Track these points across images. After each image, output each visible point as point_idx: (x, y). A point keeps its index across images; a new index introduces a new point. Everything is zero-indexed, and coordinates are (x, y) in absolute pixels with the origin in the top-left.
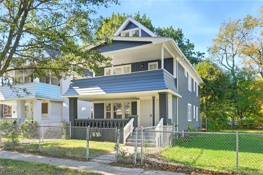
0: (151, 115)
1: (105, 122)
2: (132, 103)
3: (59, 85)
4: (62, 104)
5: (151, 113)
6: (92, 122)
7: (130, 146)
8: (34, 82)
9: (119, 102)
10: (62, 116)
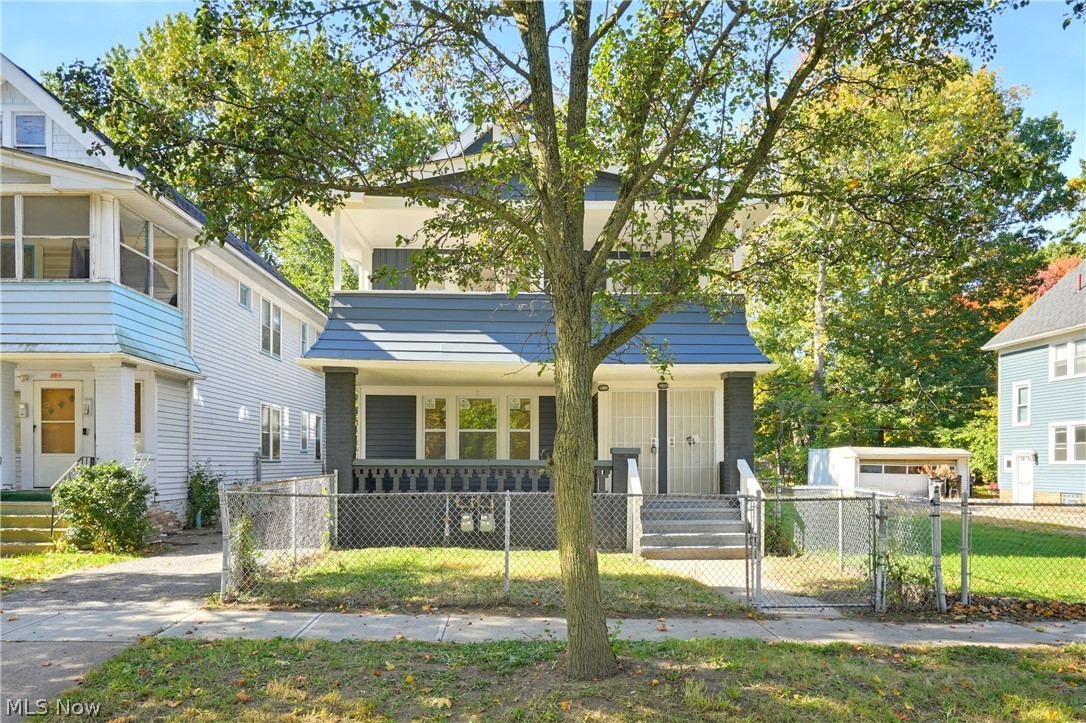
0: (654, 447)
1: (504, 472)
2: (542, 399)
3: (174, 302)
4: (190, 393)
5: (654, 441)
6: (444, 471)
7: (661, 561)
8: (93, 278)
9: (485, 393)
10: (188, 444)
